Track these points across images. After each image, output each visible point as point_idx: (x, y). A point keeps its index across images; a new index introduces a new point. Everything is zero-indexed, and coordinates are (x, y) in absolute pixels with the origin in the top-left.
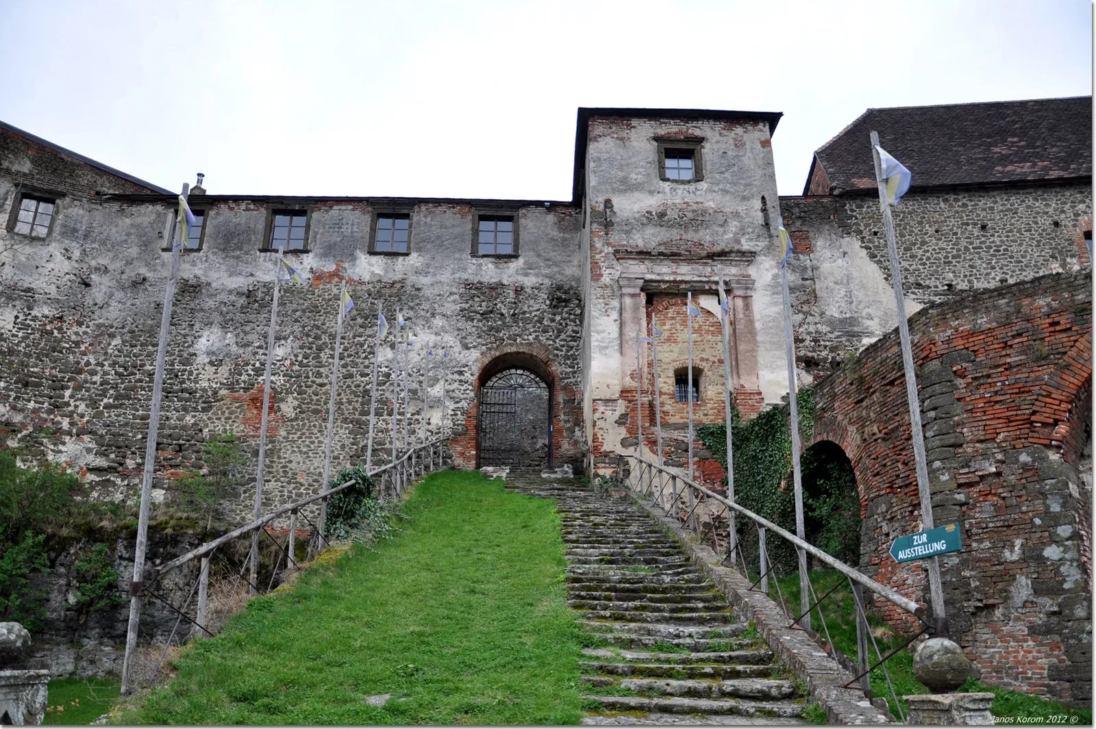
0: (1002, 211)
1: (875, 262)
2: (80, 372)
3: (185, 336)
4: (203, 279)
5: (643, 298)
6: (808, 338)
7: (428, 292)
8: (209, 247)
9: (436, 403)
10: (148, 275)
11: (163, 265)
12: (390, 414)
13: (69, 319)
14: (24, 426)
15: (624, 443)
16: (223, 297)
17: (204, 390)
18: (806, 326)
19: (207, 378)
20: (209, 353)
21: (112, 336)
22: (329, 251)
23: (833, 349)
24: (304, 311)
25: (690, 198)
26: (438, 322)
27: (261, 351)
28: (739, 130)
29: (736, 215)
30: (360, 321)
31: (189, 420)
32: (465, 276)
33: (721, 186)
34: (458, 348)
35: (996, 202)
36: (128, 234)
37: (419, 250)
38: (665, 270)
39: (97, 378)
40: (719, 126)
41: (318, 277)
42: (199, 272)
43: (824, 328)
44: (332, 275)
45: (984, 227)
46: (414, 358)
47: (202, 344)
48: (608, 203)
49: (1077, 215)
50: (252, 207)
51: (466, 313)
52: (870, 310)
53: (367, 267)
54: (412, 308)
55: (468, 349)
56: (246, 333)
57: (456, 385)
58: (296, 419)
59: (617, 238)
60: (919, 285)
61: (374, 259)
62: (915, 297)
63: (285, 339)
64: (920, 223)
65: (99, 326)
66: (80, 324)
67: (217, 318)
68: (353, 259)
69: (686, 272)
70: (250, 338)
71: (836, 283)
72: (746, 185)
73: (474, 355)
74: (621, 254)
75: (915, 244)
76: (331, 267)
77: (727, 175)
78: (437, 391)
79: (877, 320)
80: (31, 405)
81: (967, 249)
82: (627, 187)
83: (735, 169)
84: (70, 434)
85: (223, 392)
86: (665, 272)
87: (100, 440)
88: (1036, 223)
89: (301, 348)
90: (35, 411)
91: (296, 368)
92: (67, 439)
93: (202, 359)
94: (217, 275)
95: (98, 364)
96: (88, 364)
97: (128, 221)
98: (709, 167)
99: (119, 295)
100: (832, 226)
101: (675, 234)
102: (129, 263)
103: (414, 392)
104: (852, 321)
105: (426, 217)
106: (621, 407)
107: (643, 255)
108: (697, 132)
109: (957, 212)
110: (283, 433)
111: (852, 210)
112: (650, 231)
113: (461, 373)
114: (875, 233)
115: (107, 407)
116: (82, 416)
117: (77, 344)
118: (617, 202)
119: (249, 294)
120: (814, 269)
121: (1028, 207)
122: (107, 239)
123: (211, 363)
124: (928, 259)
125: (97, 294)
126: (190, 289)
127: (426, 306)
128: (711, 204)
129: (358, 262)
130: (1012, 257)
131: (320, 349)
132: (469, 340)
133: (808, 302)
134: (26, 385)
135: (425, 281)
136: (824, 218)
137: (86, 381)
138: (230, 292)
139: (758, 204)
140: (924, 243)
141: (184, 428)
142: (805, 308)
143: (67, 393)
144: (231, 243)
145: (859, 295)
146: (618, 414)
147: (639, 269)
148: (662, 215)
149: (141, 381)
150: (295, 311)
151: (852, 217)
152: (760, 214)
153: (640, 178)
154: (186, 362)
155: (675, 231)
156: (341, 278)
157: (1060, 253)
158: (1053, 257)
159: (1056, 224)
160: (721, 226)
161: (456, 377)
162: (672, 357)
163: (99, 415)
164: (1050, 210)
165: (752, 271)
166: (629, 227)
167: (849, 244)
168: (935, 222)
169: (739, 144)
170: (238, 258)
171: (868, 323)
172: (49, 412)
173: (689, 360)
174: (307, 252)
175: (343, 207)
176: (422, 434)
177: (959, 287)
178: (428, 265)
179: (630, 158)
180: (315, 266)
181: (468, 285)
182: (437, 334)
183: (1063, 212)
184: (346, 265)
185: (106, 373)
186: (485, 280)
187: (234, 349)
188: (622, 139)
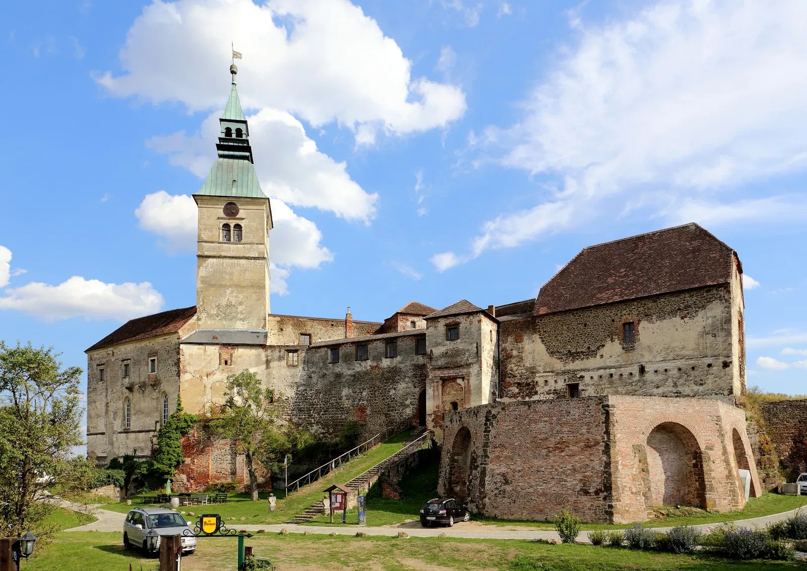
0: (593, 317)
1: (543, 344)
2: (314, 405)
3: (339, 391)
4: (341, 372)
5: (441, 382)
6: (519, 375)
7: (403, 370)
8: (341, 361)
9: (408, 406)
10: (326, 372)
11: (330, 368)
12: (395, 411)
13: (308, 389)
14: (303, 423)
15: (434, 427)
16: (347, 377)
17: (346, 407)
18: (518, 371)
19: (347, 403)
20: (346, 396)
21: (320, 393)
22: (375, 359)
23: (527, 379)
24: (369, 380)
25: (455, 346)
26: (407, 379)
27: (359, 394)
28: (471, 317)
29: (468, 350)
30: (385, 381)
31: (343, 417)
32: (414, 363)
33: (464, 340)
34: (413, 388)
35: (592, 313)
36: (319, 359)
37: (400, 355)
38: (446, 372)
39: (318, 406)
40: (465, 317)
41: (372, 368)
42: (340, 370)
43: (524, 371)
44: (376, 366)
45: (585, 325)
46: (401, 392)
47: (344, 393)
48: (431, 351)
49: (622, 316)
50: (351, 345)
51: (415, 376)
52: (540, 363)
53: (386, 363)
54: (399, 376)
55: (416, 388)
56: (355, 389)
57: (413, 400)
58: (371, 414)
59: (434, 363)
60: (558, 352)
61: (387, 360)
62: (556, 356)
63: (365, 389)
64: (562, 325)
65: (316, 390)
66: (311, 390)
67: (346, 385)
68: (381, 360)
69: (451, 373)
70: (356, 390)
71: (529, 353)
72: (472, 339)
73: (417, 389)
74: (434, 369)
75: (559, 335)
76: (375, 364)
77: (466, 336)
78: (408, 402)
79: (542, 367)
80: (303, 417)
81: (577, 335)
82: (437, 344)
83: (469, 333)
84: (314, 423)
85: (351, 408)
86: (446, 373)
87: (322, 425)
88: (605, 321)
89: (370, 392)
90: (304, 418)
91: (369, 398)
92: (314, 425)
93: (344, 398)
94: (344, 370)
95: (318, 402)
96: (315, 402)
97: (318, 355)
98: (461, 333)
99: (319, 380)
100: (530, 330)
101: (449, 360)
102: (321, 369)
103: (401, 403)
104: (534, 368)
105: (401, 342)
106: (433, 416)
107: (440, 368)
108: (458, 320)
109: (576, 319)
110: (368, 419)
111: (538, 322)
112: (443, 359)
113: (414, 396)
114: (545, 331)
115: (322, 414)
116: (316, 418)
117: (312, 397)
118: (434, 350)
119: (354, 376)
120: (522, 348)
121: (604, 314)
122: (314, 361)
123: (347, 399)
124: (563, 340)
125: (314, 380)
126: (338, 376)
127: (403, 374)
128: (461, 347)
129: (383, 361)
130: (593, 337)
131: (375, 392)
132: (416, 384)
133: (520, 361)
134: (301, 411)
135: (402, 365)
136: (528, 328)
137: (316, 407)
138: (349, 375)
139: (475, 345)
140: (562, 334)
141: (342, 419)
142: (519, 364)
143: (312, 412)
144: (347, 359)
145: (537, 357)
146: (432, 419)
147: (439, 373)
148: (447, 353)
149: (329, 406)
150: (367, 380)
151: (537, 325)
152: (475, 349)
153: (440, 341)
154: (340, 399)
155: (450, 359)
156: (379, 368)
157: (612, 334)
158: (609, 336)
159: (613, 321)
160: (463, 355)
161: (413, 397)
162: (449, 399)
163: (321, 417)
164: (612, 315)
165: (471, 370)
166: (437, 359)
167: (535, 337)
168: (567, 324)
169: (471, 323)
170: (349, 364)
171: (539, 368)
172: (308, 418)
173: (454, 399)
174: (368, 359)
175: (377, 342)
176: (404, 417)
177: (572, 352)
178: (403, 360)
179: (438, 334)
180: (371, 364)
181: (414, 365)
182: (407, 384)
183: (617, 315)
184: (379, 363)
185: (320, 405)
186: (420, 363)
187: (352, 394)
188: (435, 327)
